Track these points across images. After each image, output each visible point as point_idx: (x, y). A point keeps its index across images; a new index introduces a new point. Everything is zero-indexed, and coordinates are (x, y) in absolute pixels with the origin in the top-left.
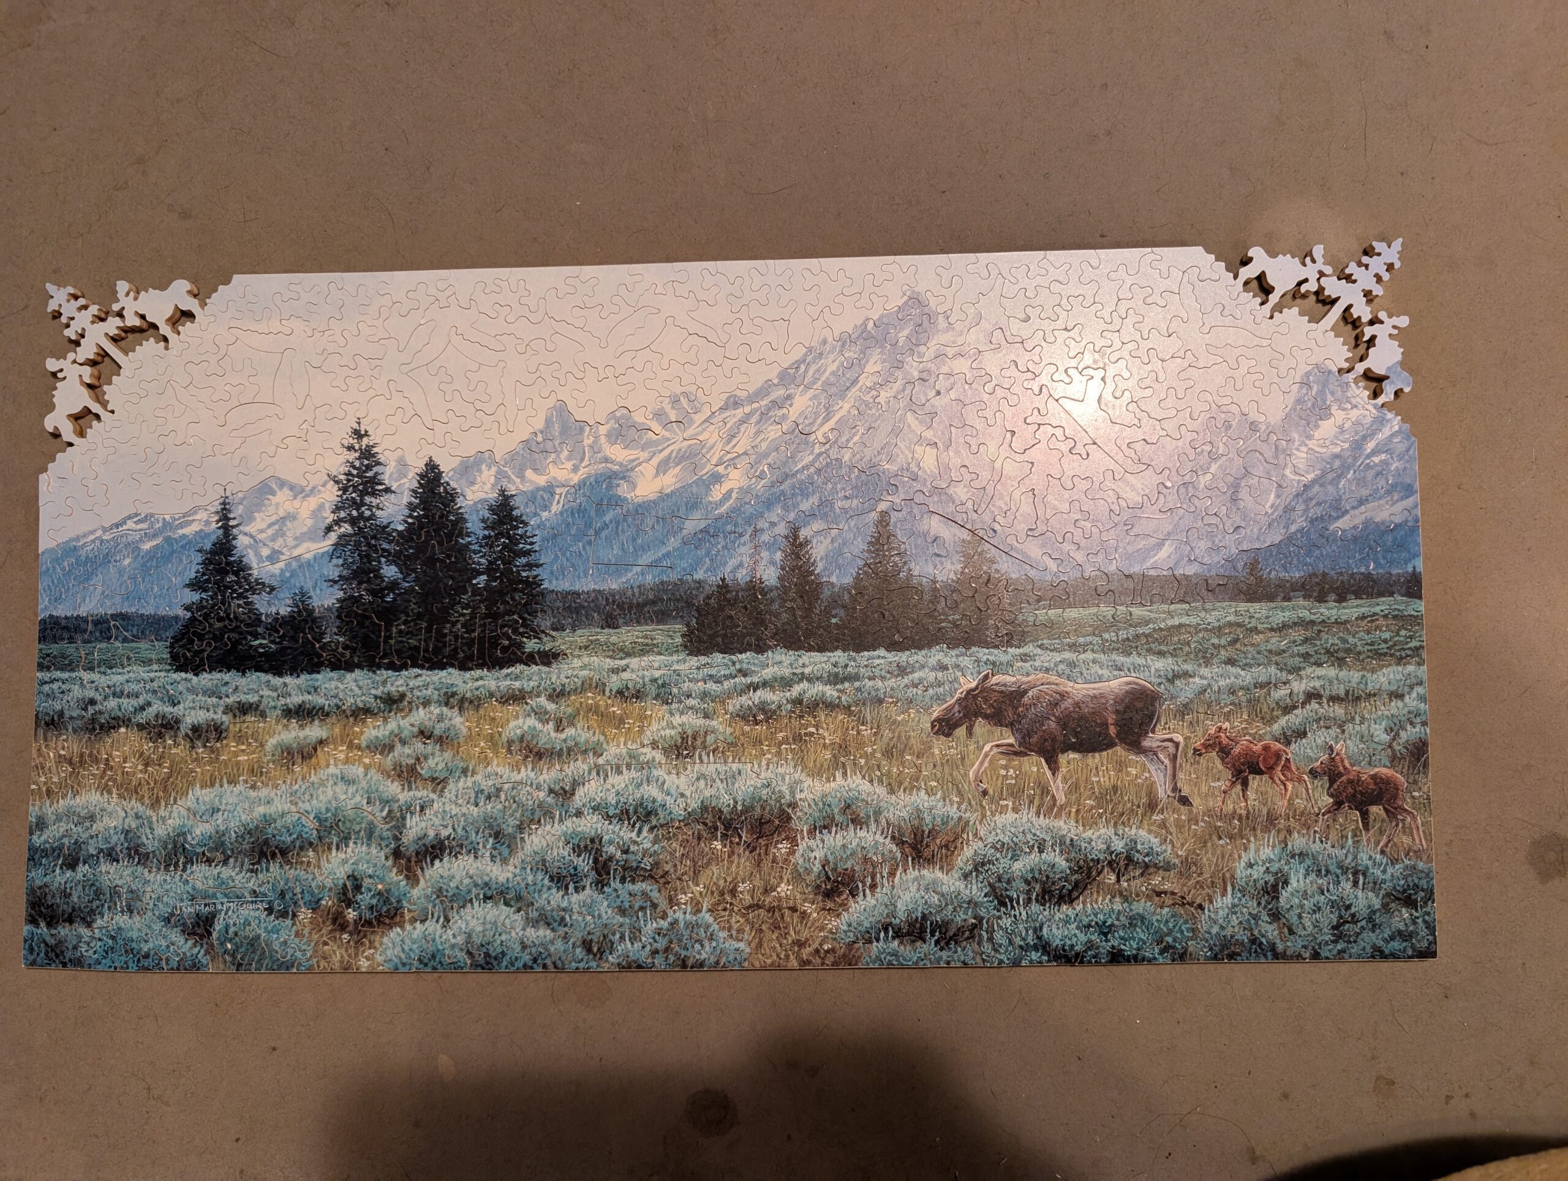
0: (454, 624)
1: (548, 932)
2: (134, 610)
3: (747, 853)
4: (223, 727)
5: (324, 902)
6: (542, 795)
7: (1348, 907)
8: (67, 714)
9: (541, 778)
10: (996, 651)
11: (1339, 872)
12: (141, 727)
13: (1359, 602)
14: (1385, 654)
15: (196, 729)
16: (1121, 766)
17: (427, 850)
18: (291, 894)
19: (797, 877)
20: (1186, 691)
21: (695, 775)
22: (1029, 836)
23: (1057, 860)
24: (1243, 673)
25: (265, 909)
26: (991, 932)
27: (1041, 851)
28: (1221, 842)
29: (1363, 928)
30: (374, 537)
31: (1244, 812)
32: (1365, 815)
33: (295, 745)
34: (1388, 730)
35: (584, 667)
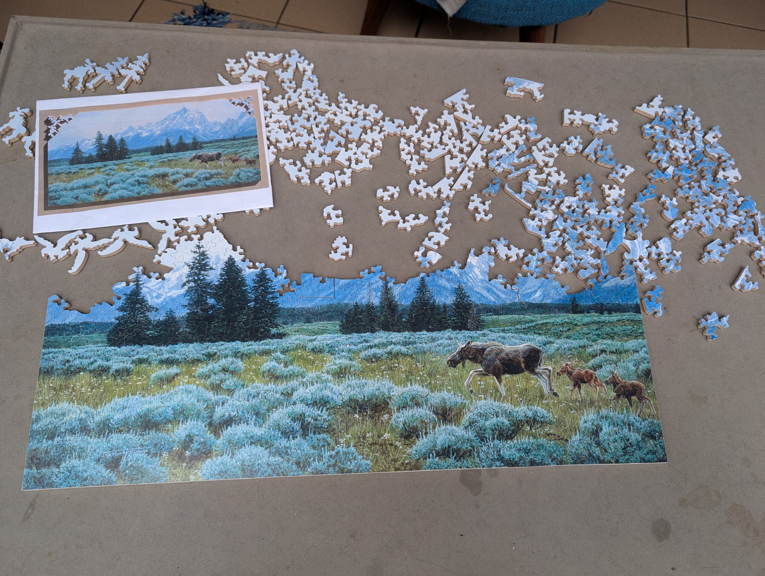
0: (239, 323)
1: (280, 458)
2: (91, 320)
3: (370, 419)
4: (131, 370)
5: (174, 448)
6: (278, 395)
7: (628, 440)
8: (55, 368)
9: (278, 388)
10: (472, 332)
11: (622, 424)
12: (91, 371)
13: (617, 314)
14: (629, 335)
15: (117, 371)
16: (528, 380)
17: (224, 422)
18: (159, 445)
19: (393, 430)
20: (551, 349)
21: (346, 386)
22: (492, 410)
23: (504, 420)
24: (574, 342)
25: (146, 453)
26: (478, 453)
27: (497, 417)
28: (572, 412)
29: (635, 449)
30: (204, 287)
31: (580, 399)
32: (630, 400)
33: (164, 376)
34: (635, 365)
35: (297, 339)
